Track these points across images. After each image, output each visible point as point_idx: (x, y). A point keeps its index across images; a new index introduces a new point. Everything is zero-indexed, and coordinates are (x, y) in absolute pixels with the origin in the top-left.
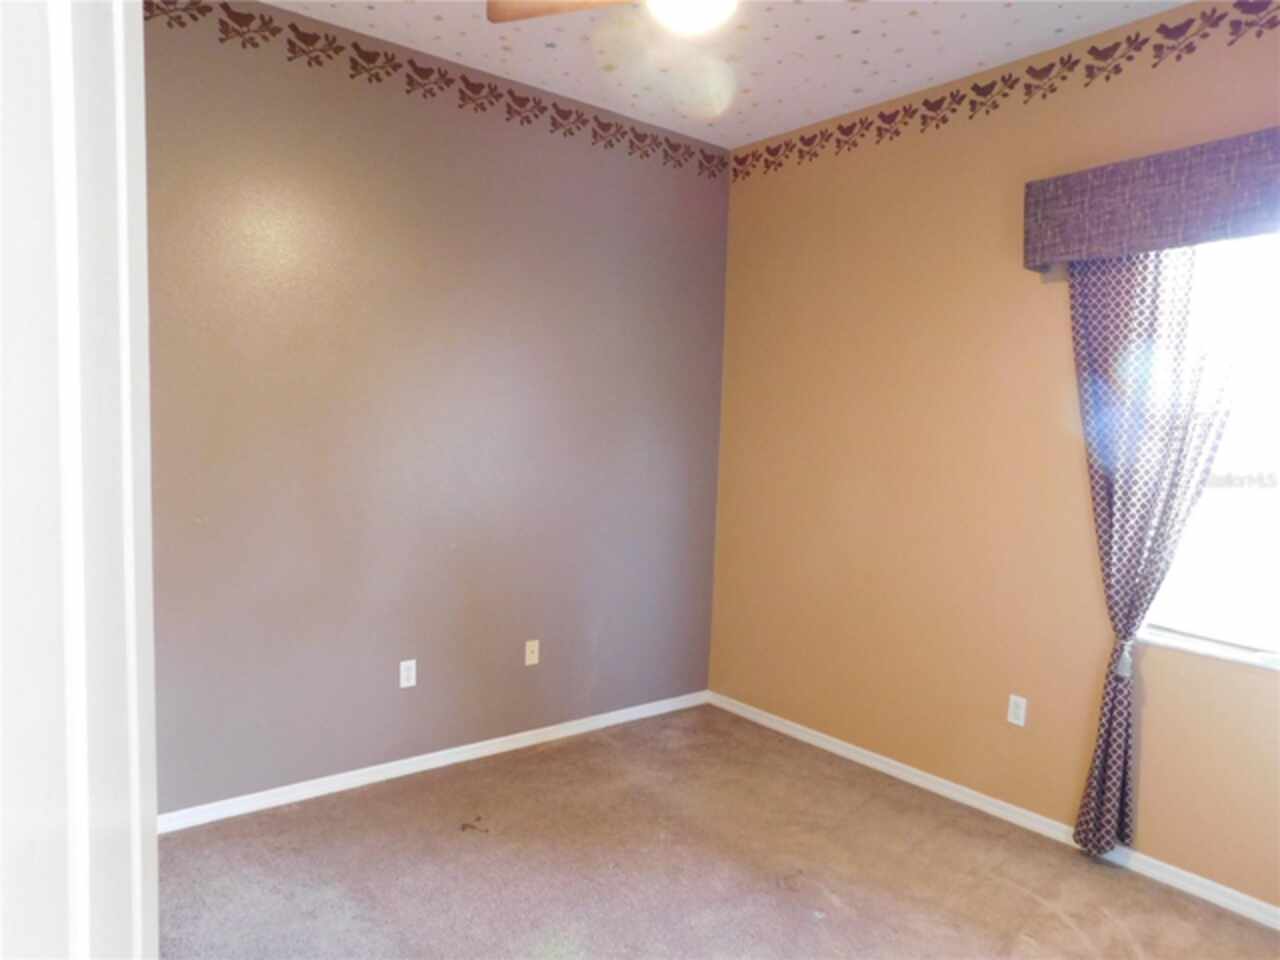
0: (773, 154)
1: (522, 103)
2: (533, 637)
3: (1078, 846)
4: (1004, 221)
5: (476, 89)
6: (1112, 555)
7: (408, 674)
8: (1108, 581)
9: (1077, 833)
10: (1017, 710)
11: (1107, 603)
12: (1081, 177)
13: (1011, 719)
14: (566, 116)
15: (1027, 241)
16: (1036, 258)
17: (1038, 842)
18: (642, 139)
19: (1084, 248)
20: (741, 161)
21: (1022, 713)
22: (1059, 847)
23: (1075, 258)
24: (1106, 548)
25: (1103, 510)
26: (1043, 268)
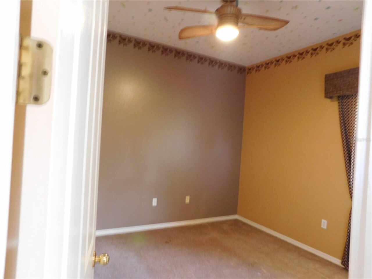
0: (258, 68)
1: (190, 56)
2: (188, 195)
3: (343, 266)
4: (319, 85)
5: (179, 53)
6: (351, 176)
7: (155, 202)
8: (349, 183)
9: (342, 262)
10: (324, 224)
11: (350, 193)
12: (340, 73)
13: (322, 226)
14: (202, 59)
15: (325, 90)
16: (328, 95)
17: (330, 264)
18: (222, 64)
19: (341, 92)
20: (250, 69)
21: (326, 225)
22: (336, 266)
23: (339, 95)
24: (349, 174)
25: (348, 166)
26: (331, 98)
